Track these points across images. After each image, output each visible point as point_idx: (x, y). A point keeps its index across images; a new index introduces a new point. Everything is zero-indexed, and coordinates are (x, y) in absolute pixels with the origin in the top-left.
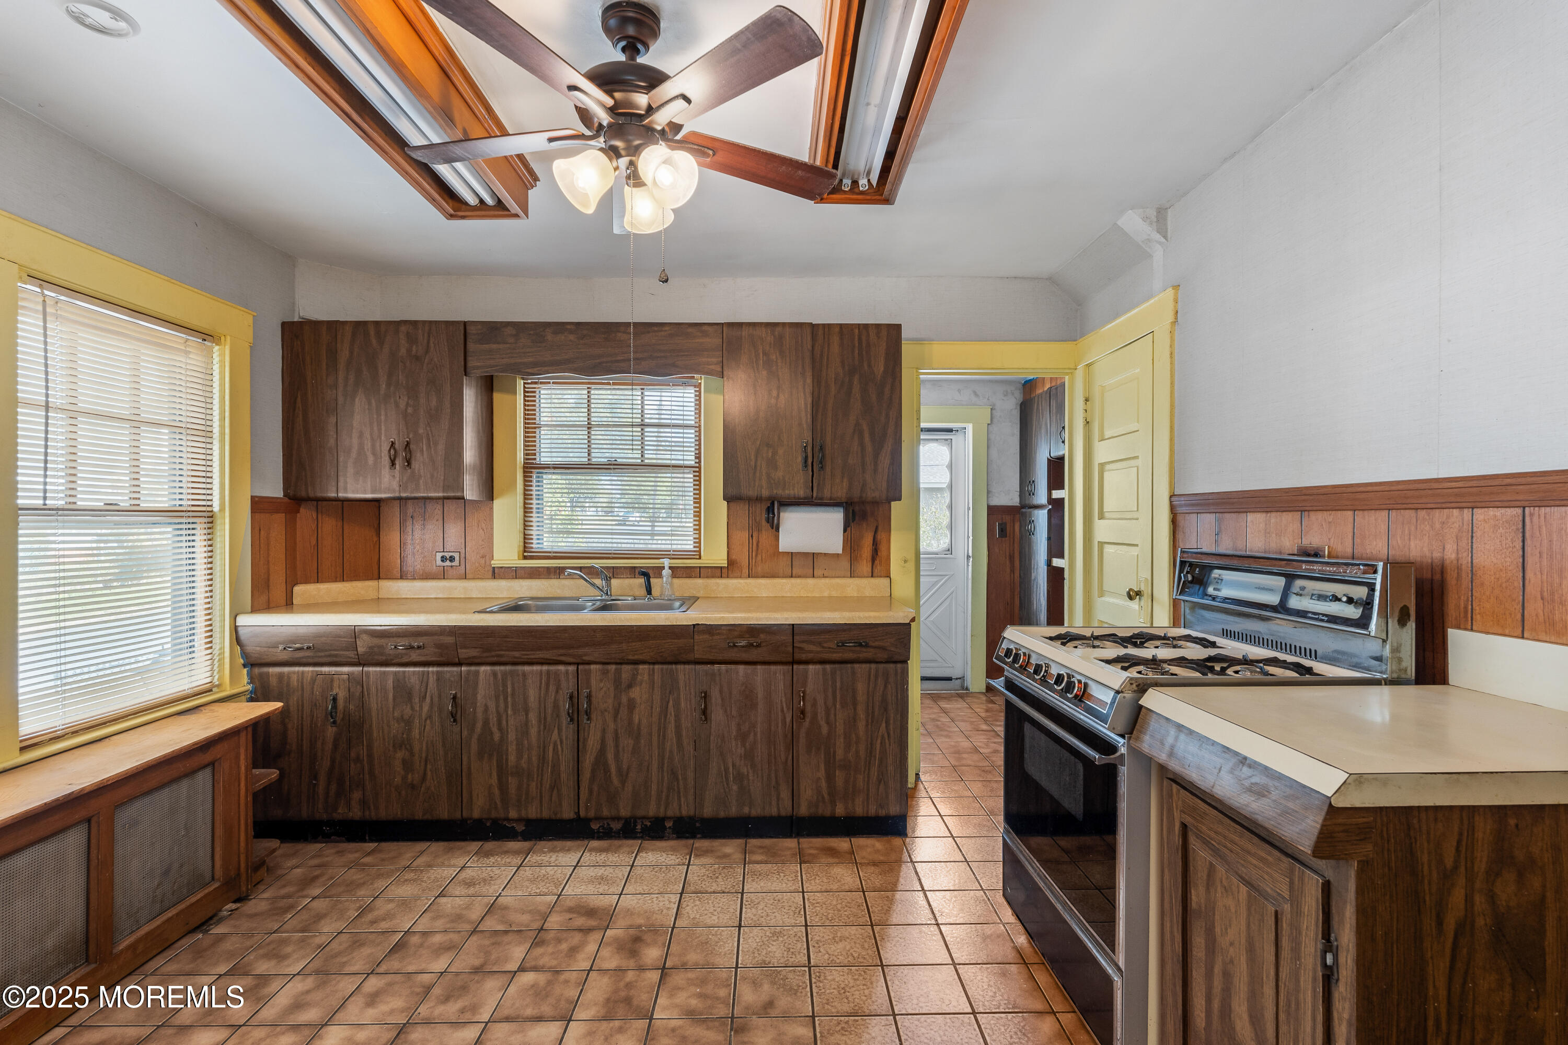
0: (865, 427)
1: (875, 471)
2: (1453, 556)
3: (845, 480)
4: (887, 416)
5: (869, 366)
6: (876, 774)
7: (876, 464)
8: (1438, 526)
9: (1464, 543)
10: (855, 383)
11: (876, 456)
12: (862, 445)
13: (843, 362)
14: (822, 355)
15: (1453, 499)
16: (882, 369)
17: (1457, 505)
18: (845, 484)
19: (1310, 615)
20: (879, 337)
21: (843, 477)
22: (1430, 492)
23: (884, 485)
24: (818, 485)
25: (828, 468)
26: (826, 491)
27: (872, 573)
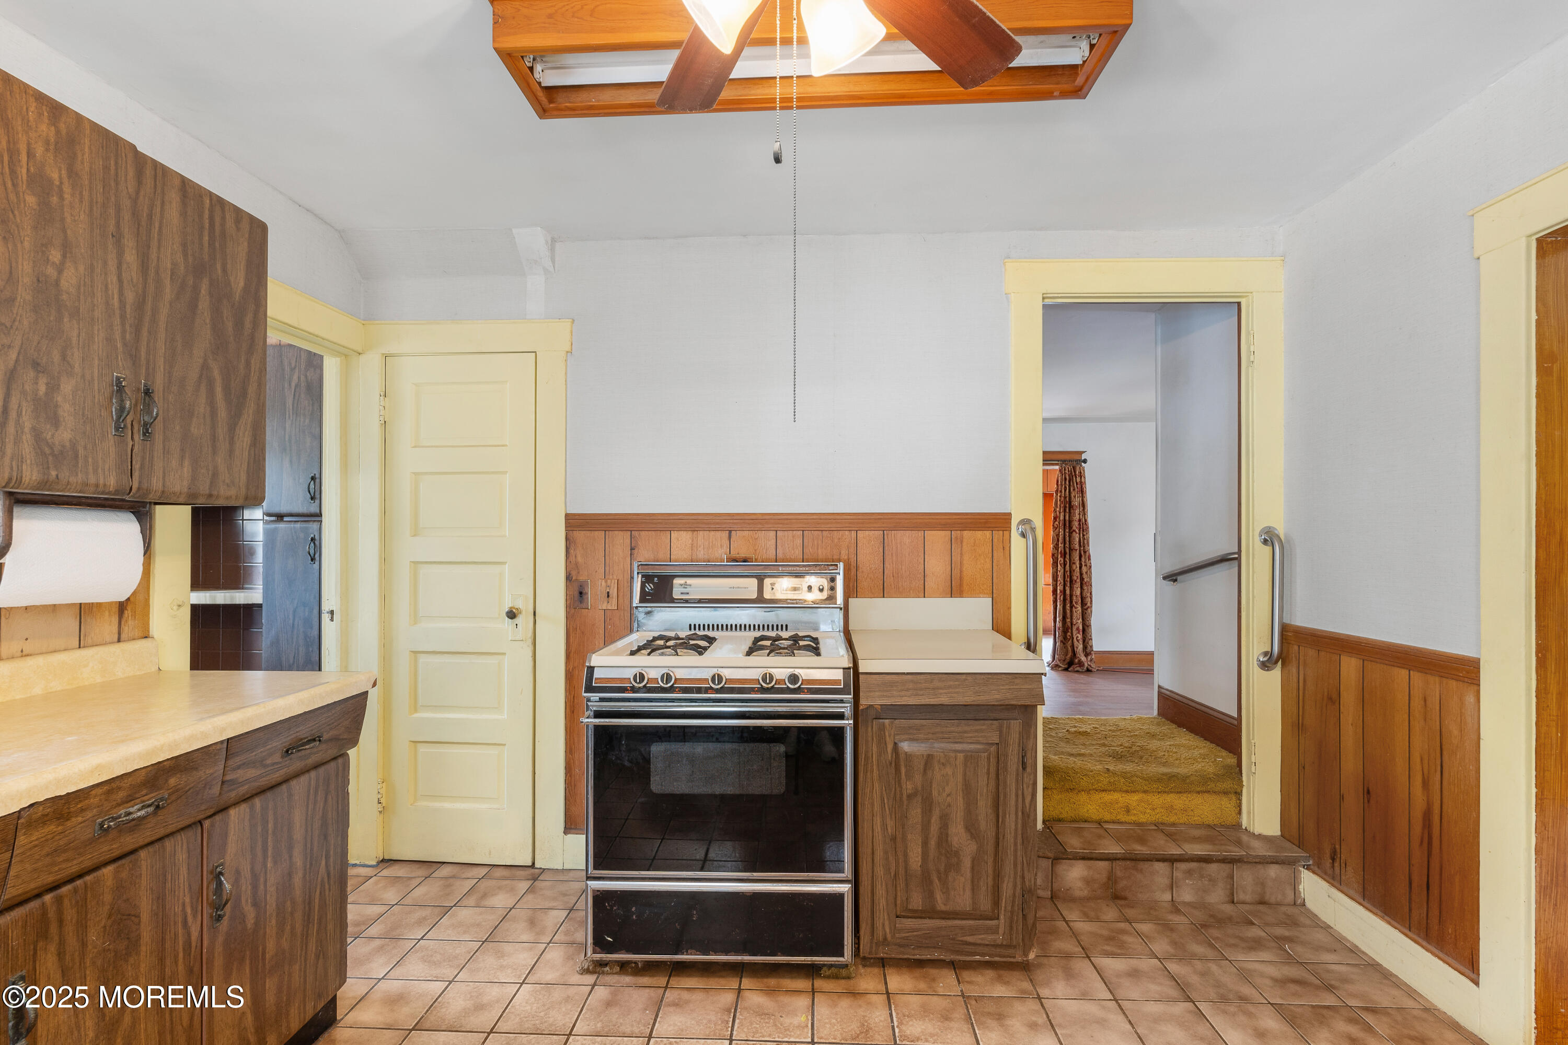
0: (216, 374)
1: (231, 452)
2: (846, 557)
3: (186, 463)
4: (248, 363)
5: (224, 270)
6: (314, 948)
7: (232, 442)
8: (836, 540)
9: (852, 550)
10: (203, 292)
11: (232, 428)
12: (212, 403)
13: (184, 245)
14: (150, 216)
15: (847, 525)
16: (242, 284)
17: (847, 529)
18: (185, 469)
19: (789, 601)
20: (238, 229)
21: (182, 458)
22: (834, 521)
23: (244, 477)
24: (142, 467)
25: (158, 437)
26: (154, 480)
27: (119, 634)
